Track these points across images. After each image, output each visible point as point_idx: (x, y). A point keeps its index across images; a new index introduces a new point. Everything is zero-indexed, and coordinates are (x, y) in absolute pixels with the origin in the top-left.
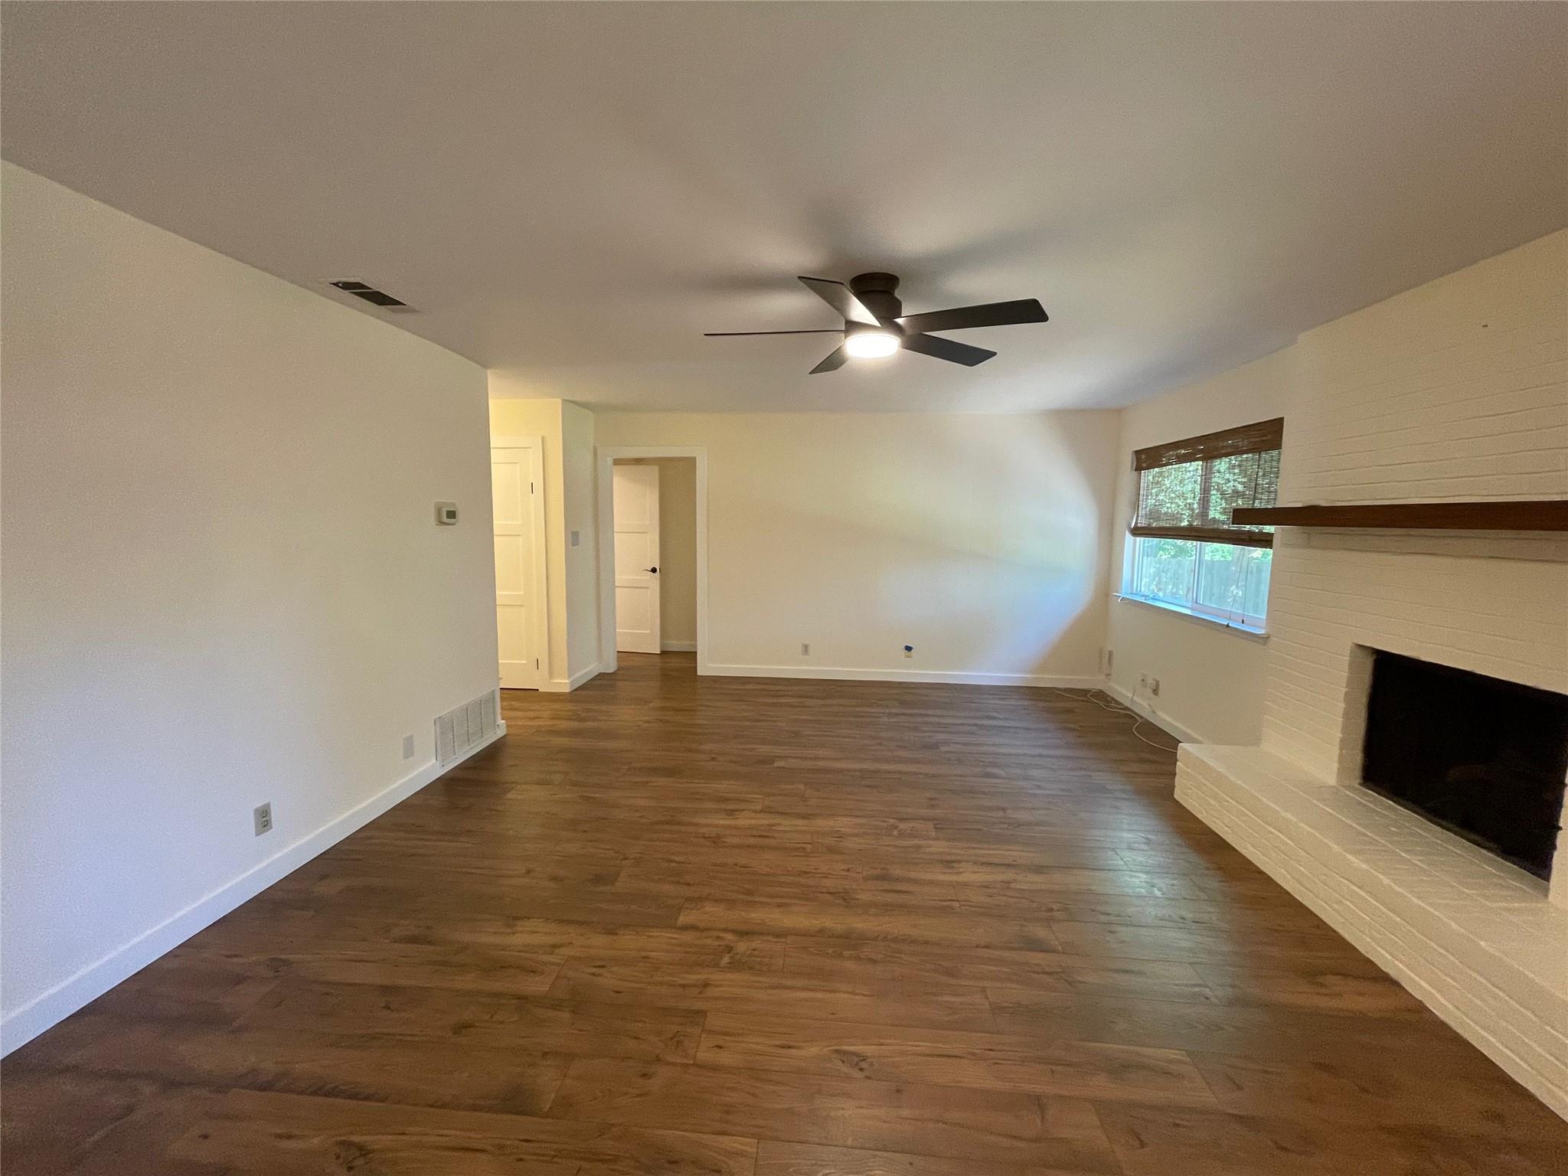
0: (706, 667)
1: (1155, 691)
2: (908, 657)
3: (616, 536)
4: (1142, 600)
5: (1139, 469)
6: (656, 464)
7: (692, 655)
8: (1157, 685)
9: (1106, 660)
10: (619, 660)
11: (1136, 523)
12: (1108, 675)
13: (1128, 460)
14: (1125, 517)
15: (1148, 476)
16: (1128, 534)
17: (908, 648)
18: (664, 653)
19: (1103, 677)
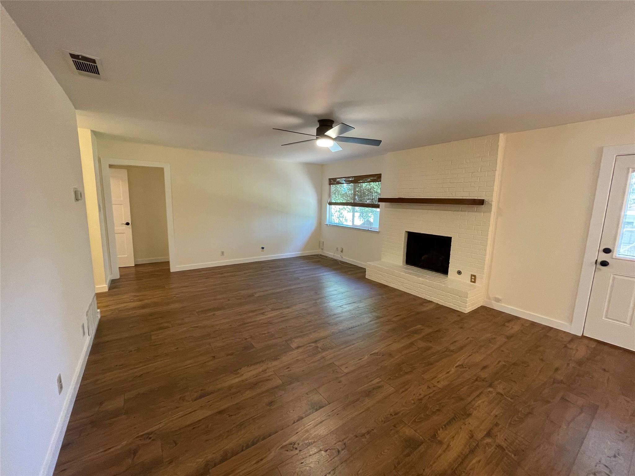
0: (174, 268)
1: (342, 251)
2: (263, 251)
3: (114, 206)
4: (336, 225)
5: (330, 184)
6: (126, 169)
7: (168, 263)
8: (342, 249)
9: (321, 245)
10: (120, 271)
11: (330, 201)
12: (322, 249)
13: (327, 182)
14: (326, 199)
15: (333, 187)
16: (328, 204)
17: (263, 248)
18: (136, 265)
19: (320, 250)
